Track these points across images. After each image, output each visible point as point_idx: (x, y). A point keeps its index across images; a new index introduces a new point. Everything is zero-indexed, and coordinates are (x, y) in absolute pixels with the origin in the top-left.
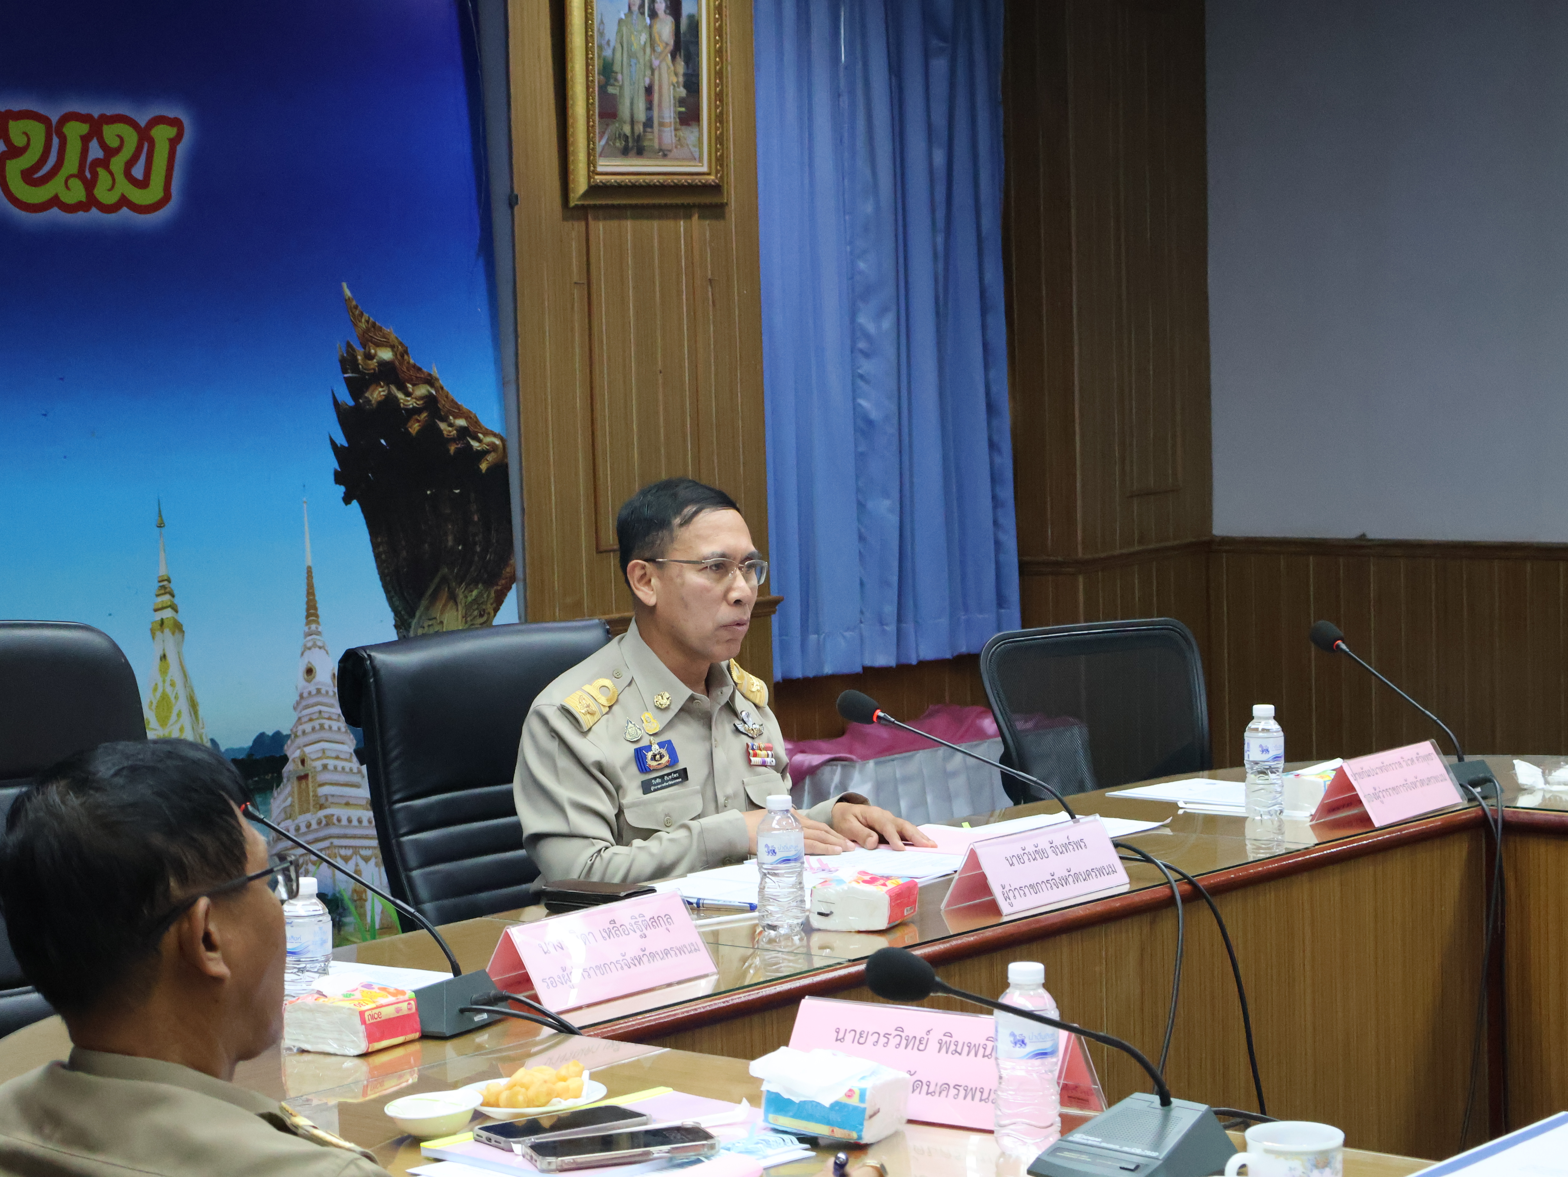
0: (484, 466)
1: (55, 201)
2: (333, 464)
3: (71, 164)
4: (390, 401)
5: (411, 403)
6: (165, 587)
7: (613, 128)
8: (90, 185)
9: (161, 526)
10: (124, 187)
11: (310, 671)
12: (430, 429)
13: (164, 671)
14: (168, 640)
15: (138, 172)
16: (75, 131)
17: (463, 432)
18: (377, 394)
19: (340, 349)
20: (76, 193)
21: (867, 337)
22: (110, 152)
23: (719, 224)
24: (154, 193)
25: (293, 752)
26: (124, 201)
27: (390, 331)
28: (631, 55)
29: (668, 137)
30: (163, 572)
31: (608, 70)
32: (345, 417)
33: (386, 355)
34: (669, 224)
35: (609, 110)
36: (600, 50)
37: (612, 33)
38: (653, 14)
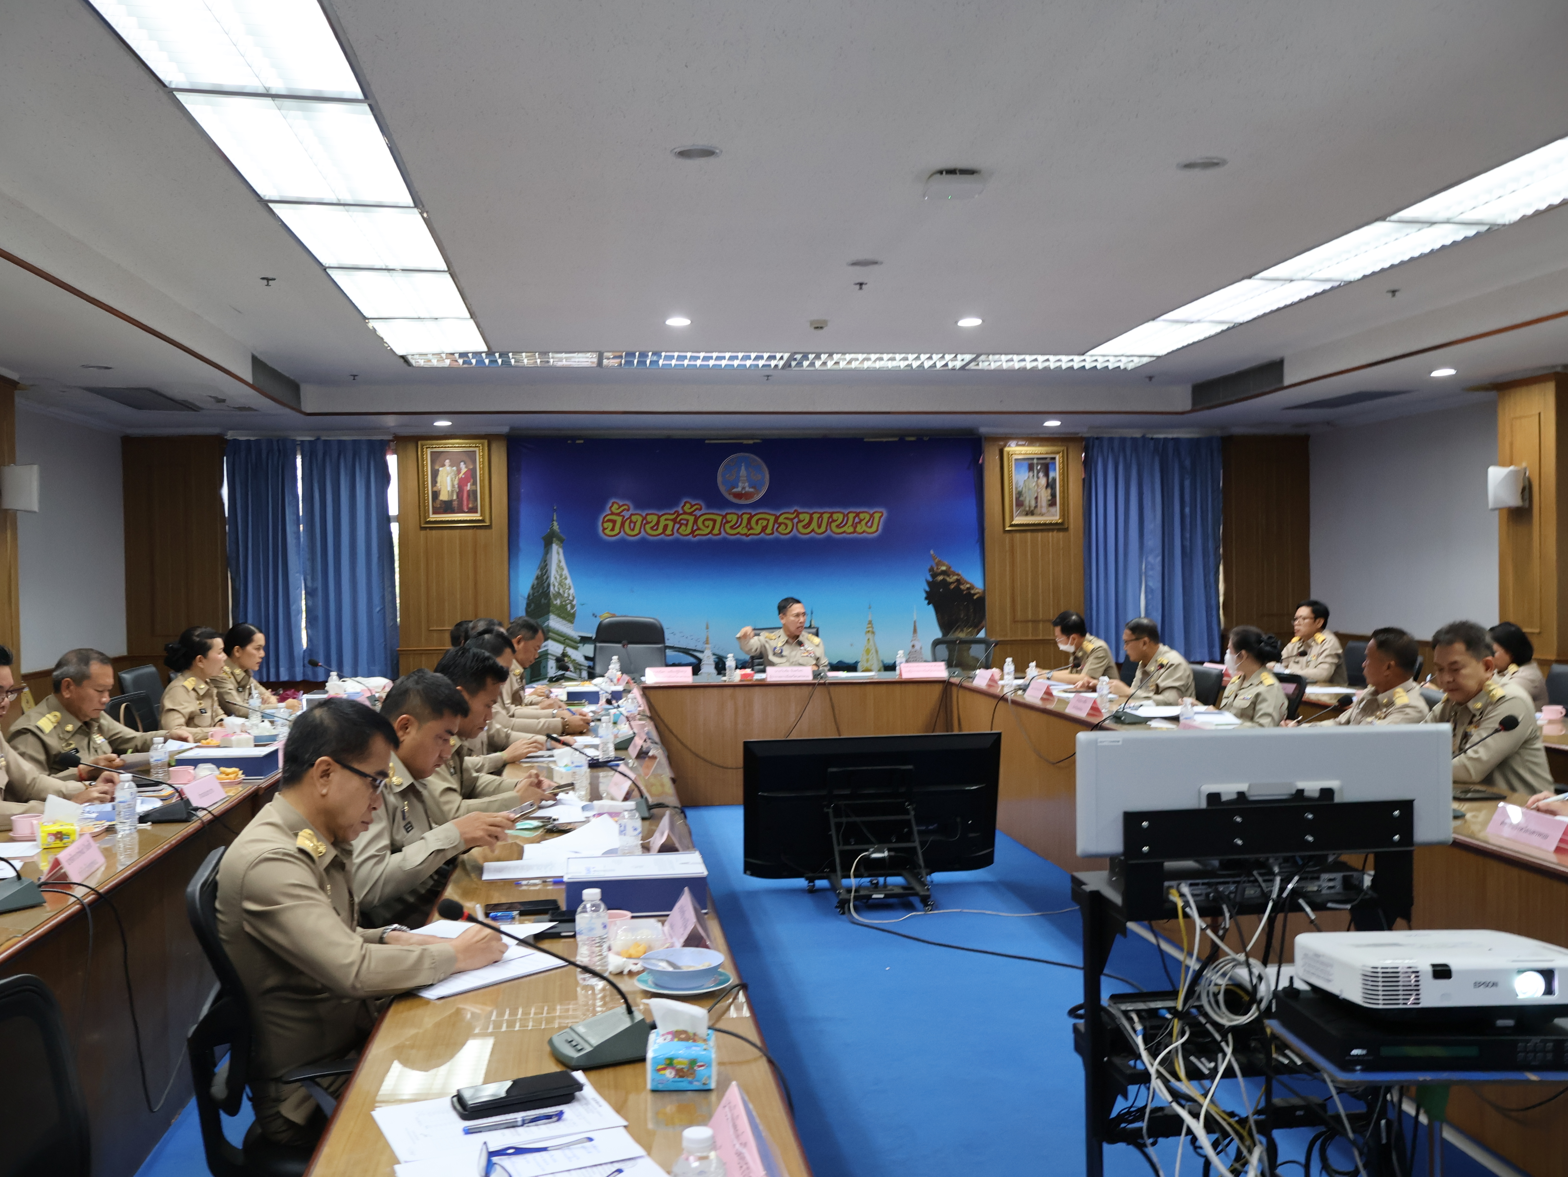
0: (975, 597)
1: (844, 532)
2: (924, 595)
3: (850, 522)
4: (944, 580)
5: (951, 580)
6: (870, 623)
7: (1022, 509)
8: (855, 528)
9: (870, 608)
10: (865, 528)
11: (913, 646)
12: (957, 588)
13: (869, 643)
14: (870, 635)
16: (851, 516)
17: (968, 589)
18: (940, 578)
19: (929, 567)
20: (851, 530)
21: (1151, 564)
22: (861, 521)
23: (1066, 534)
24: (874, 528)
26: (864, 532)
27: (946, 563)
28: (1029, 489)
29: (1044, 510)
30: (870, 619)
31: (1020, 494)
32: (929, 583)
33: (944, 568)
34: (1045, 534)
35: (1020, 504)
36: (1016, 488)
37: (1021, 484)
38: (1038, 478)
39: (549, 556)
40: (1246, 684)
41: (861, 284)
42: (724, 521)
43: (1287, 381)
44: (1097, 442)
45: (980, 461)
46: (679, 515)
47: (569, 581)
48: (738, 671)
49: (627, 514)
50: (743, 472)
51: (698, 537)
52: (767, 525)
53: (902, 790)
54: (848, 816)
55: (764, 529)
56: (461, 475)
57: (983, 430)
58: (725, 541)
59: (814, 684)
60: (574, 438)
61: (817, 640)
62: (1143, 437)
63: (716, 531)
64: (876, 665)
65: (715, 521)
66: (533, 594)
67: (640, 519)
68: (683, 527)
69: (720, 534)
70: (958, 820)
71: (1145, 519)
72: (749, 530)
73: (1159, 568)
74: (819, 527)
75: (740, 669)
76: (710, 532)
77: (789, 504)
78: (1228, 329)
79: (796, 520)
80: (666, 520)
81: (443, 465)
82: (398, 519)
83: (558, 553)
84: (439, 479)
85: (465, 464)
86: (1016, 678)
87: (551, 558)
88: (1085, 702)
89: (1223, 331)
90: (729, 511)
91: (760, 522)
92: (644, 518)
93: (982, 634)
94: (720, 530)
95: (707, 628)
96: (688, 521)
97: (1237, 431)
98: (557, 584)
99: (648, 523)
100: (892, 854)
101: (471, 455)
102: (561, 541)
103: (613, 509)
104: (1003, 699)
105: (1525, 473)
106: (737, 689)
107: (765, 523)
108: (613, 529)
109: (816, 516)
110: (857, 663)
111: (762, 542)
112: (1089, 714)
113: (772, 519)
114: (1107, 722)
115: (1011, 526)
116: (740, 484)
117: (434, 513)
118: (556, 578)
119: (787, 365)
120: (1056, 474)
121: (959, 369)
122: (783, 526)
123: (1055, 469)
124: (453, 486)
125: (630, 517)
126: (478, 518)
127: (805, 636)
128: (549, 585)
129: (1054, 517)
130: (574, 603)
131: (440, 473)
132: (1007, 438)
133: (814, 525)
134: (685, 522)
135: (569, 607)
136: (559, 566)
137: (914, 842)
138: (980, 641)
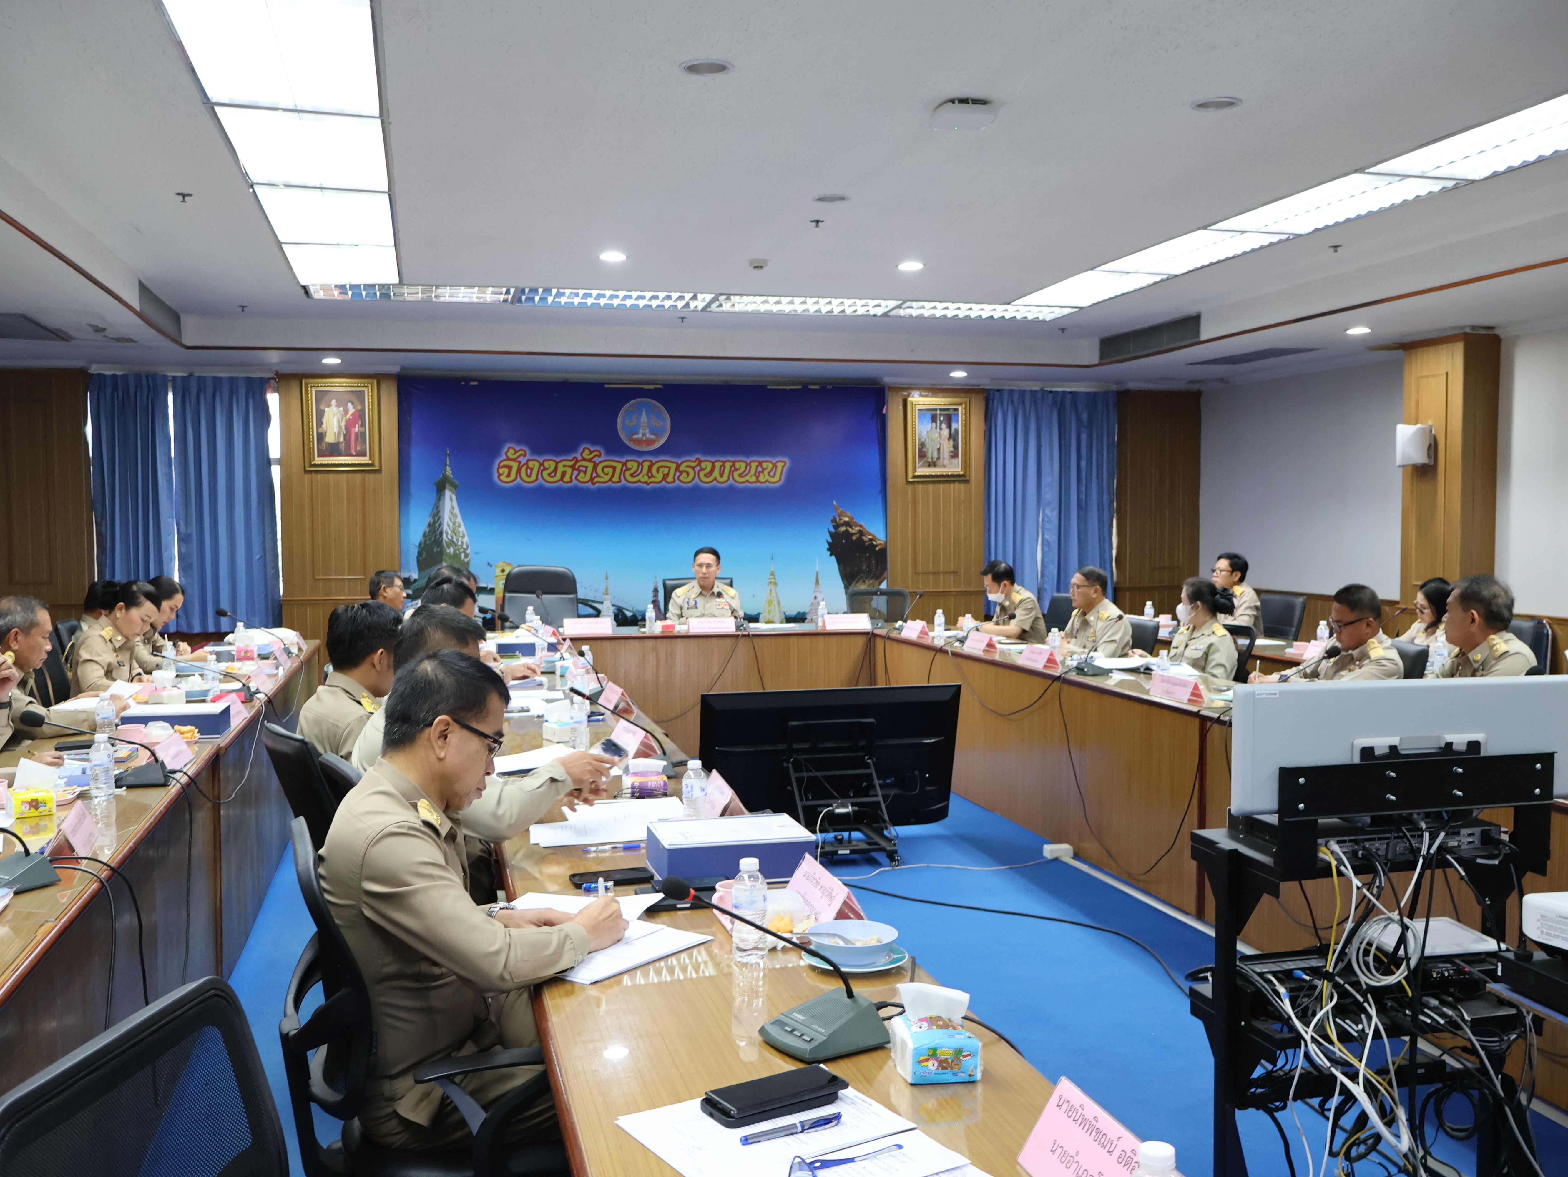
0: (877, 549)
1: (747, 481)
2: (827, 546)
3: (753, 472)
4: (847, 531)
5: (853, 531)
6: (772, 574)
7: (924, 460)
8: (757, 477)
9: (772, 559)
10: (767, 477)
11: (815, 598)
12: (860, 539)
13: (770, 594)
14: (772, 587)
15: (772, 474)
16: (754, 465)
17: (871, 540)
18: (843, 529)
19: (831, 518)
20: (754, 479)
21: (1048, 517)
22: (764, 469)
23: (967, 485)
24: (777, 478)
25: (809, 617)
26: (767, 481)
27: (848, 513)
28: (932, 440)
29: (946, 462)
30: (772, 570)
31: (922, 445)
32: (831, 534)
33: (846, 519)
34: (947, 485)
35: (922, 455)
36: (919, 439)
37: (924, 434)
38: (941, 429)
39: (441, 502)
40: (1195, 635)
41: (817, 222)
42: (624, 468)
43: (1203, 337)
44: (997, 394)
45: (884, 411)
46: (577, 461)
47: (462, 529)
48: (658, 622)
49: (523, 460)
50: (644, 418)
51: (597, 485)
52: (668, 474)
53: (862, 743)
54: (808, 770)
55: (665, 477)
56: (348, 416)
57: (887, 380)
58: (625, 489)
59: (737, 636)
60: (468, 380)
61: (732, 591)
62: (1042, 390)
63: (615, 479)
64: (778, 616)
65: (614, 468)
66: (425, 542)
67: (537, 465)
68: (582, 474)
69: (620, 481)
70: (917, 773)
71: (1043, 472)
72: (649, 477)
73: (1055, 521)
74: (721, 475)
75: (661, 620)
76: (610, 480)
77: (691, 452)
78: (1162, 281)
79: (697, 469)
80: (564, 466)
81: (329, 406)
82: (279, 462)
83: (451, 500)
84: (325, 420)
85: (353, 404)
86: (946, 630)
87: (444, 505)
88: (1040, 653)
89: (1155, 283)
90: (629, 458)
91: (661, 470)
92: (542, 464)
93: (884, 586)
94: (620, 477)
95: (607, 578)
96: (586, 467)
97: (1132, 386)
98: (450, 532)
99: (545, 469)
100: (856, 808)
101: (360, 396)
102: (454, 487)
103: (509, 454)
104: (941, 651)
105: (1431, 431)
106: (659, 641)
107: (666, 471)
108: (508, 476)
109: (718, 465)
110: (759, 614)
111: (663, 489)
112: (1045, 666)
113: (673, 466)
114: (1069, 674)
115: (915, 477)
116: (641, 431)
117: (319, 456)
118: (449, 526)
119: (709, 305)
120: (958, 425)
121: (882, 315)
122: (684, 475)
123: (957, 421)
124: (340, 427)
125: (527, 463)
126: (366, 462)
127: (719, 587)
128: (441, 533)
129: (955, 467)
130: (468, 552)
131: (326, 414)
132: (910, 388)
133: (716, 473)
134: (584, 469)
135: (463, 555)
136: (452, 513)
137: (877, 796)
138: (883, 593)
